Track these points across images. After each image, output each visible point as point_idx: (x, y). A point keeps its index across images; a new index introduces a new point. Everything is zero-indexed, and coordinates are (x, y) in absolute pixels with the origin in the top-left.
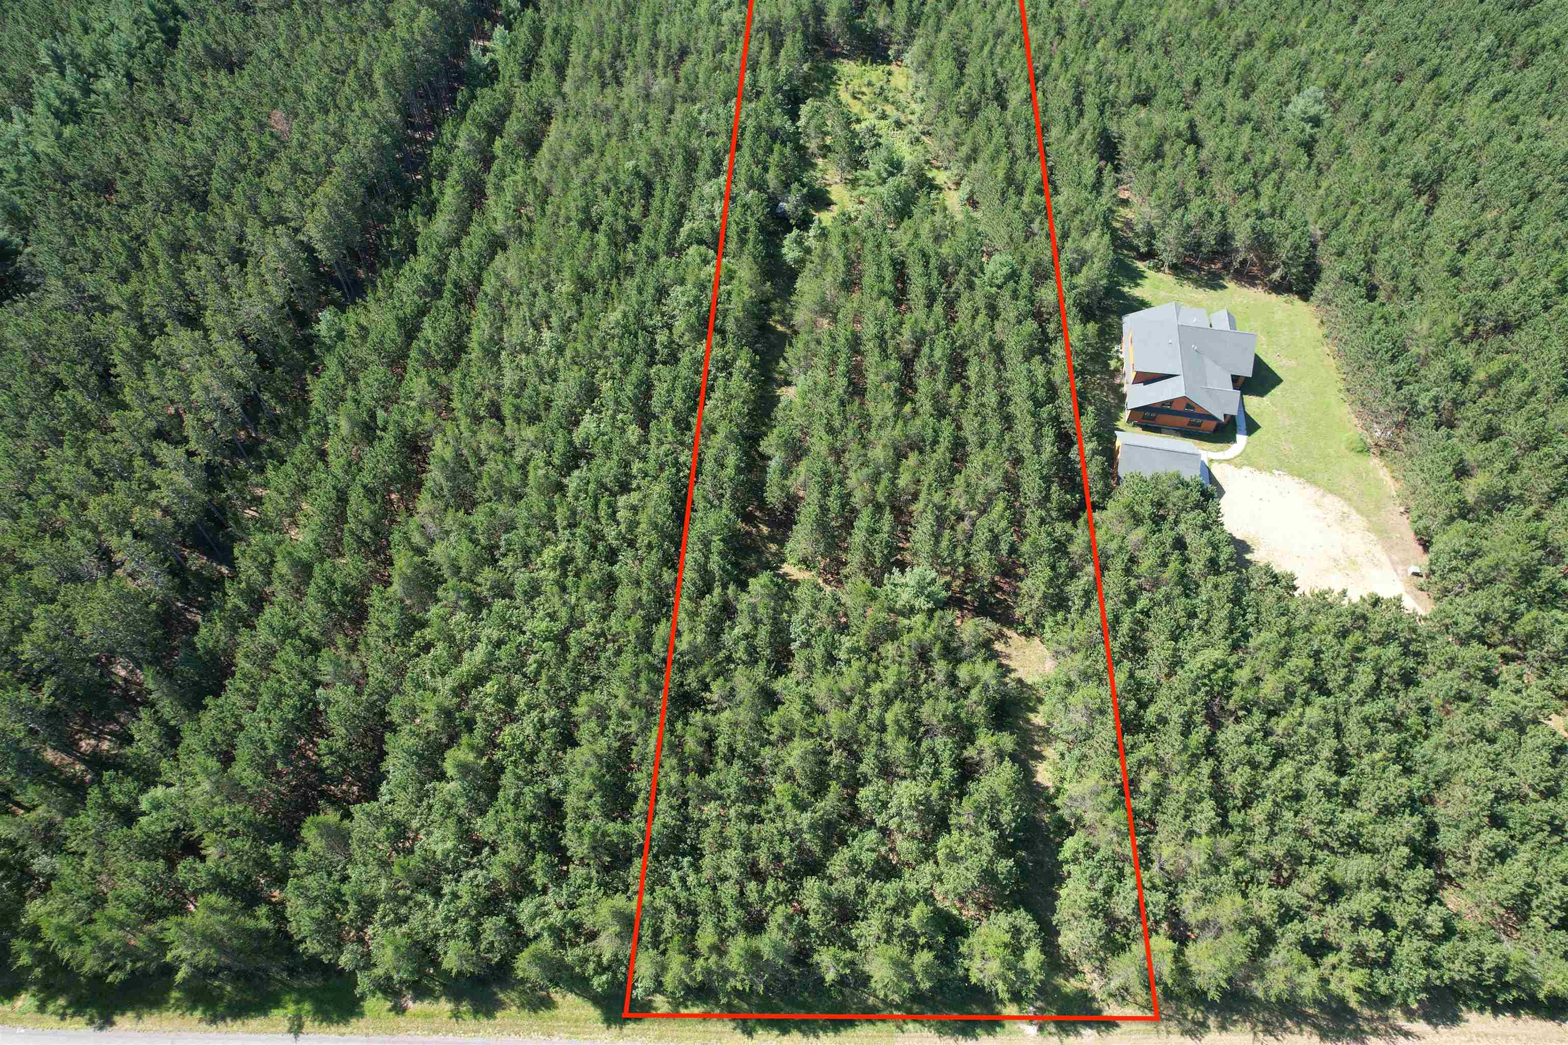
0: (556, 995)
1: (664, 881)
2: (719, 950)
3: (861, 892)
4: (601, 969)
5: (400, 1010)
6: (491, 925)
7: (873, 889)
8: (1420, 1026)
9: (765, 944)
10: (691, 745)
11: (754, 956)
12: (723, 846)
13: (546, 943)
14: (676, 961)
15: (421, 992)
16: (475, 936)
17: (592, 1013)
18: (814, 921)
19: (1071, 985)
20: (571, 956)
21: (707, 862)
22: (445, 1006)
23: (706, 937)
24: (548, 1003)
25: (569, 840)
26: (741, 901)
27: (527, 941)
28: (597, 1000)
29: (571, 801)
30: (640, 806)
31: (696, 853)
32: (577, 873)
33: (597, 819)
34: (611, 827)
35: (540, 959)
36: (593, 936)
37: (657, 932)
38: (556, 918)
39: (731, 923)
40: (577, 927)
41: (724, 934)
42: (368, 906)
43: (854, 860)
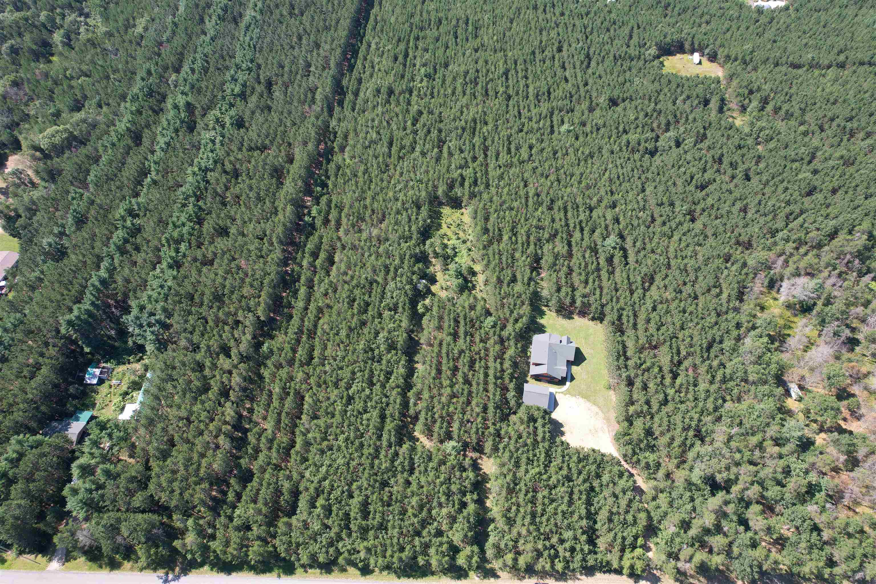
0: (348, 568)
1: (378, 538)
2: (392, 557)
3: (430, 541)
4: (361, 561)
5: (306, 572)
6: (331, 550)
7: (434, 540)
8: (583, 577)
9: (404, 555)
10: (385, 498)
11: (400, 559)
12: (394, 527)
13: (346, 555)
14: (380, 560)
15: (311, 567)
16: (327, 552)
17: (359, 573)
18: (418, 549)
19: (488, 566)
20: (353, 557)
21: (389, 532)
22: (318, 571)
23: (389, 553)
24: (345, 570)
25: (352, 526)
26: (398, 543)
27: (341, 554)
28: (359, 569)
29: (352, 514)
30: (371, 516)
31: (386, 529)
32: (354, 535)
33: (359, 520)
34: (364, 523)
35: (345, 559)
36: (358, 552)
37: (376, 552)
38: (349, 547)
39: (395, 549)
40: (354, 549)
41: (394, 552)
42: (298, 545)
43: (429, 532)
